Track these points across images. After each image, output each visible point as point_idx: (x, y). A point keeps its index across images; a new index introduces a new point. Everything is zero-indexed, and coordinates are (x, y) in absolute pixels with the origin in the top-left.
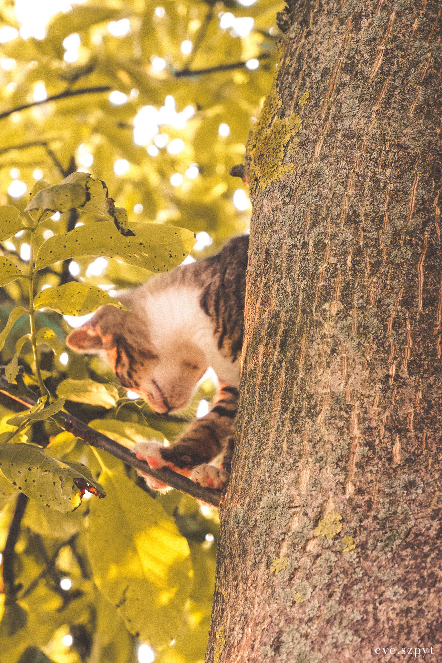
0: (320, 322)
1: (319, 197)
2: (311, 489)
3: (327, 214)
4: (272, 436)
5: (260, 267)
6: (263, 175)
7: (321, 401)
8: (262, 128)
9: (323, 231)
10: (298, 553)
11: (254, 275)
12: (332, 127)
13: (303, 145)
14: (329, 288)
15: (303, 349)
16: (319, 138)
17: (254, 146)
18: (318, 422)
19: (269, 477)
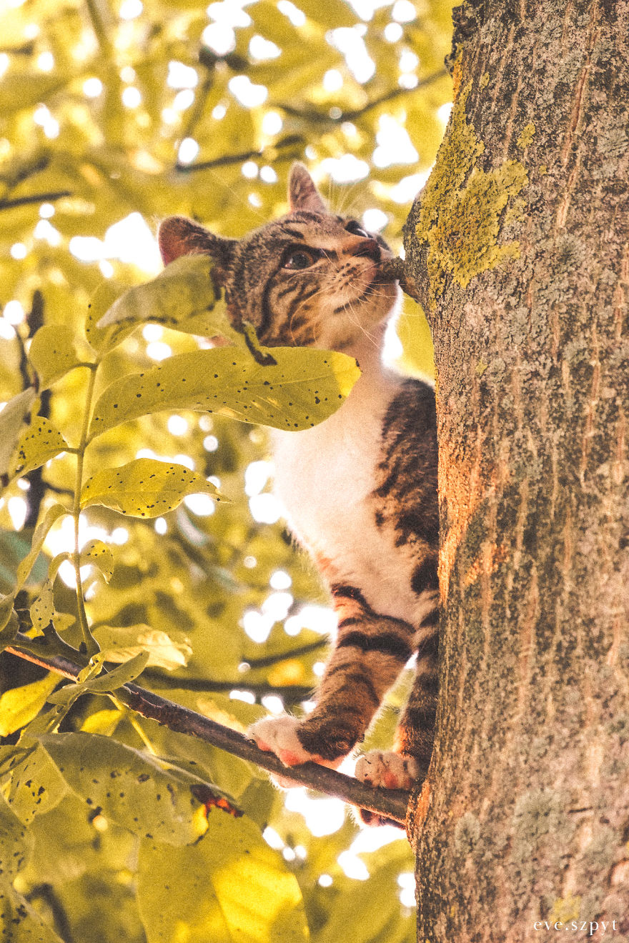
0: (596, 497)
1: (571, 291)
2: (612, 777)
3: (591, 319)
4: (524, 691)
5: (471, 414)
6: (462, 266)
7: (610, 628)
8: (447, 192)
9: (586, 346)
10: (599, 889)
11: (461, 429)
12: (583, 176)
13: (533, 211)
14: (606, 440)
15: (569, 544)
16: (561, 196)
17: (434, 222)
18: (608, 663)
19: (526, 762)
